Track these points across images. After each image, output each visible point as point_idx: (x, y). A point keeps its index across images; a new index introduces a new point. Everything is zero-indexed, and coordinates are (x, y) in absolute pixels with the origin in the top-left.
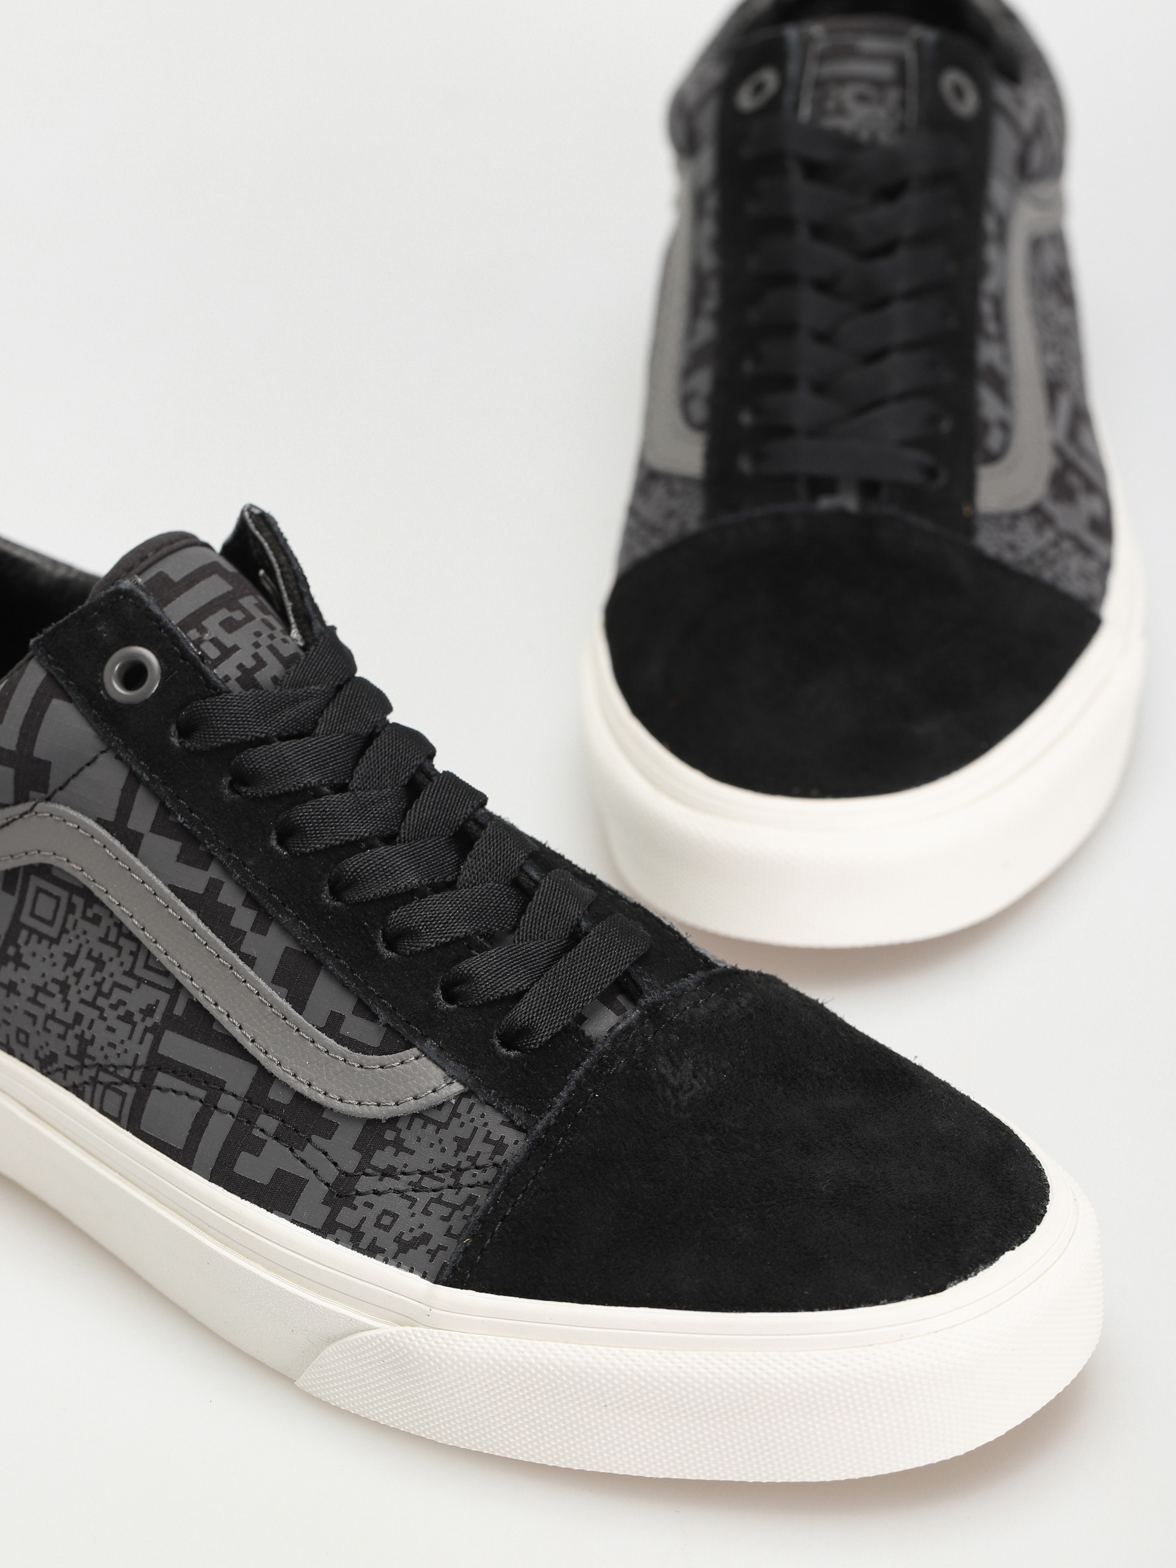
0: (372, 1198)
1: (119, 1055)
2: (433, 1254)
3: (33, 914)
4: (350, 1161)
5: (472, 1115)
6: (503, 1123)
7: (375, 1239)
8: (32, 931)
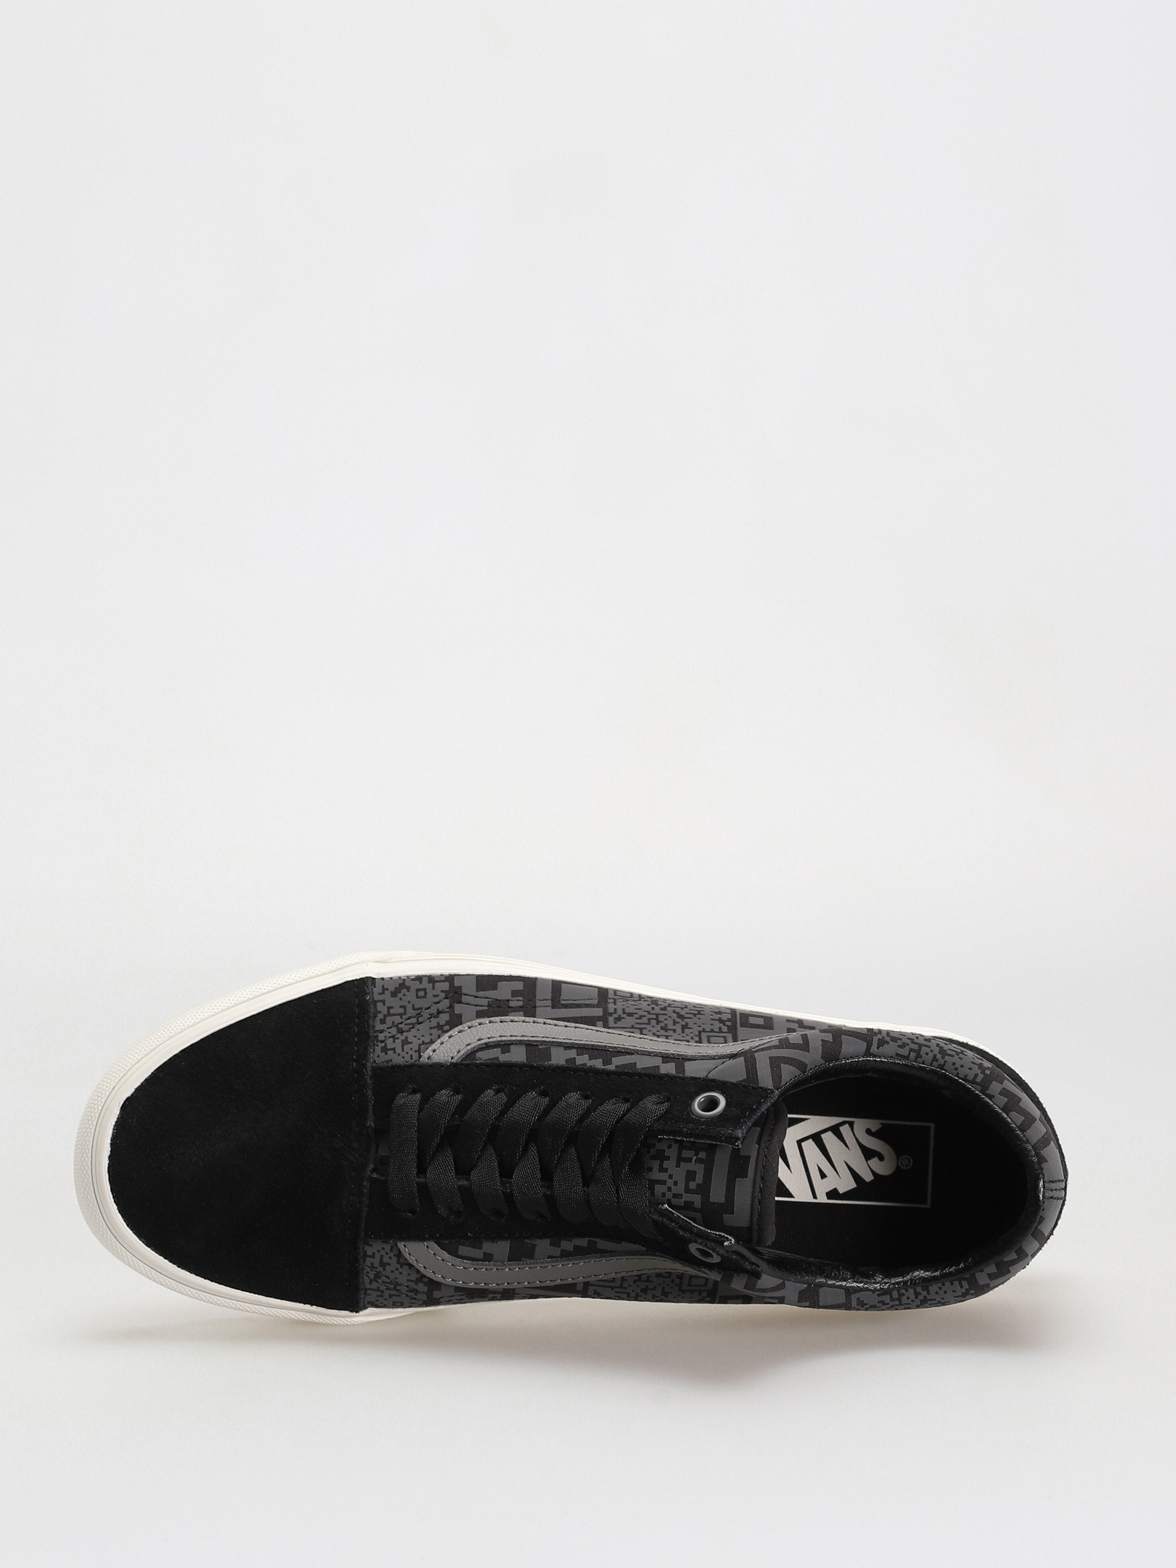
0: (437, 1000)
2: (384, 989)
4: (458, 1009)
5: (409, 1055)
6: (391, 1060)
7: (421, 983)
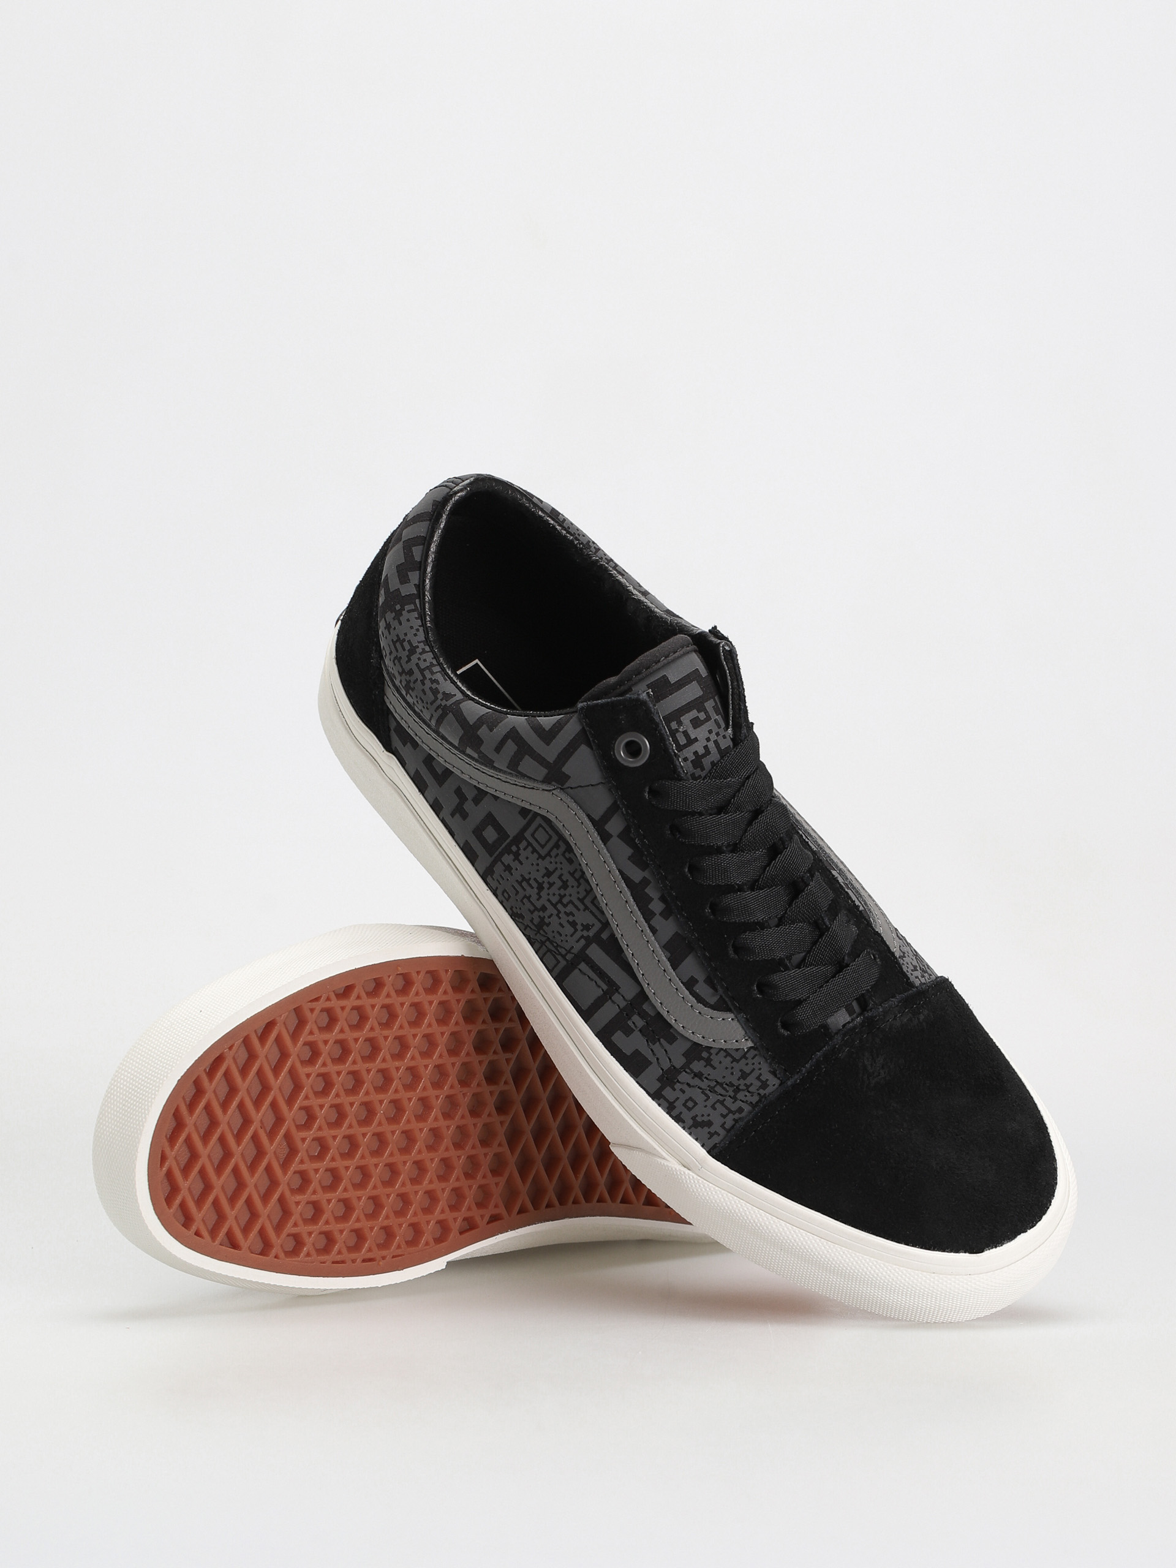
0: (685, 1087)
1: (562, 941)
2: (711, 1135)
3: (533, 835)
4: (679, 1061)
5: (754, 1061)
6: (770, 1071)
7: (681, 1113)
8: (529, 844)
